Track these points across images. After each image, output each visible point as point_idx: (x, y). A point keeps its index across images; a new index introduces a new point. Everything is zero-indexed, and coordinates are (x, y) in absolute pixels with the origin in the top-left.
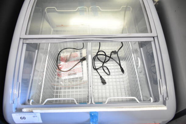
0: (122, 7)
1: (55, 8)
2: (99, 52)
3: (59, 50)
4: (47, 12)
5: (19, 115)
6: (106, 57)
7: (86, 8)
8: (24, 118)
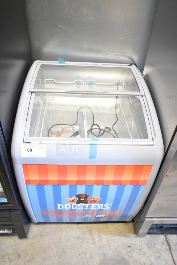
0: (115, 82)
1: (53, 80)
2: (93, 125)
3: (50, 126)
4: (46, 83)
5: (27, 146)
6: (100, 130)
7: (82, 82)
8: (31, 150)
